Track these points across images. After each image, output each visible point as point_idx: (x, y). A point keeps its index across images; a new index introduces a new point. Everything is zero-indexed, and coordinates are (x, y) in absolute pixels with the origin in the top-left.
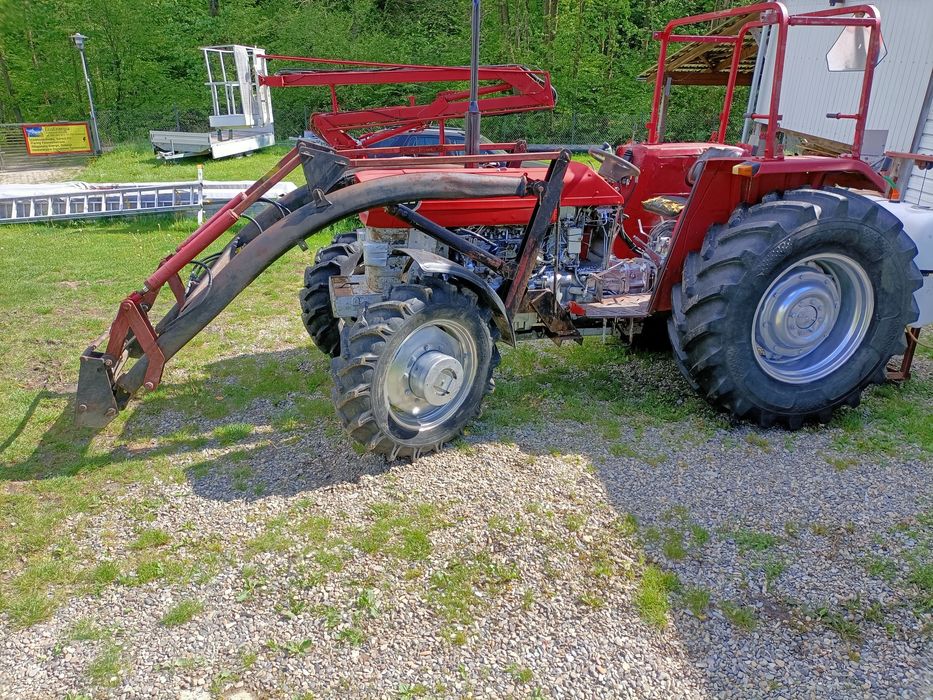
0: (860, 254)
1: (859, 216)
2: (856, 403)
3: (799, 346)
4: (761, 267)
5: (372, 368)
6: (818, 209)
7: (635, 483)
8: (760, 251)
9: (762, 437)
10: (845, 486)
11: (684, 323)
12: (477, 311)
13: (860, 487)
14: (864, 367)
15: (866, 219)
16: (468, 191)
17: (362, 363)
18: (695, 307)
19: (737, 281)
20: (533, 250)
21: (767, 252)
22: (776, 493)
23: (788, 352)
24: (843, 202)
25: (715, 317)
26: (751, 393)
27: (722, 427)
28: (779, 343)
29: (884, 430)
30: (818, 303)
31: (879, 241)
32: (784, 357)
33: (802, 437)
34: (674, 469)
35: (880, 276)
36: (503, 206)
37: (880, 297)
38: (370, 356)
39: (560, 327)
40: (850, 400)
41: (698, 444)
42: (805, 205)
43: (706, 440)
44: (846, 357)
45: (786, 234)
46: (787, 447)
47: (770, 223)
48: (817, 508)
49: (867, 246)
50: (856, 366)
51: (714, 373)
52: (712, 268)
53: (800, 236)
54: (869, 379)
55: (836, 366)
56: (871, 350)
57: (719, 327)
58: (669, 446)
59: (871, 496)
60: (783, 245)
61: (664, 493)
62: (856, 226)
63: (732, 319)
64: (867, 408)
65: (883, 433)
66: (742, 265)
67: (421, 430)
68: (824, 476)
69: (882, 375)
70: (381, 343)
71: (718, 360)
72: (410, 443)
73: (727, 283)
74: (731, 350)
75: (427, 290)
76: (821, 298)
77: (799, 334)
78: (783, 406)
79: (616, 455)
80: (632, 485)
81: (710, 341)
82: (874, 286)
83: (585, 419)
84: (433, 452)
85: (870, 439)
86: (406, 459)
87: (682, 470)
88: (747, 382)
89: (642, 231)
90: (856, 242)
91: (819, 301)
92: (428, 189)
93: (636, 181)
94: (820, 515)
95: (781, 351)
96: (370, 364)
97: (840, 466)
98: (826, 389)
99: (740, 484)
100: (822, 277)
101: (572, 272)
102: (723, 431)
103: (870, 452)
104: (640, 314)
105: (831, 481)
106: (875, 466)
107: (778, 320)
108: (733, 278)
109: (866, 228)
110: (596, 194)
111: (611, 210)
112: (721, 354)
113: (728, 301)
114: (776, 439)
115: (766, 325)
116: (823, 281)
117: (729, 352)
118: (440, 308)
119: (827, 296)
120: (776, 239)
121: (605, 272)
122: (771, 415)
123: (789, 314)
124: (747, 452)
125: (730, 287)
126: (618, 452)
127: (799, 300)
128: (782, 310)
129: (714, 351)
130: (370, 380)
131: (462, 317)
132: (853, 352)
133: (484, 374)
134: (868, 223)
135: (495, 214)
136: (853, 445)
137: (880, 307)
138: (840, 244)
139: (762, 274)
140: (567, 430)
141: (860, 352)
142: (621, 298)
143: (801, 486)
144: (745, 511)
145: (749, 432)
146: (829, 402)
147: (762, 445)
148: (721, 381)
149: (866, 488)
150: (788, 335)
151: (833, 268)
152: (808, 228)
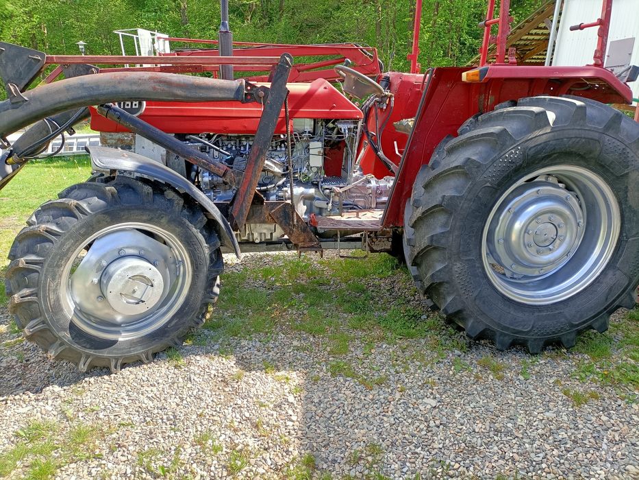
0: (603, 166)
1: (599, 123)
2: (603, 328)
3: (540, 266)
4: (487, 177)
5: (37, 271)
6: (551, 116)
7: (337, 410)
8: (485, 160)
9: (499, 361)
10: (580, 426)
11: (413, 237)
12: (184, 216)
13: (598, 428)
14: (610, 289)
15: (608, 127)
16: (179, 92)
17: (21, 265)
18: (420, 219)
19: (460, 192)
20: (258, 157)
21: (493, 161)
22: (497, 431)
23: (528, 272)
24: (580, 107)
25: (439, 230)
26: (483, 314)
27: (457, 347)
28: (517, 262)
29: (633, 358)
30: (558, 220)
31: (623, 152)
32: (525, 277)
33: (541, 362)
34: (390, 394)
35: (626, 192)
36: (234, 115)
37: (627, 215)
38: (33, 258)
39: (301, 238)
40: (596, 325)
41: (425, 365)
42: (536, 109)
43: (435, 361)
44: (591, 278)
45: (515, 141)
46: (522, 374)
47: (496, 129)
48: (542, 455)
49: (610, 157)
50: (602, 289)
51: (442, 290)
52: (436, 177)
53: (531, 144)
54: (617, 303)
55: (579, 288)
56: (618, 273)
57: (443, 241)
58: (394, 366)
59: (611, 441)
60: (513, 153)
61: (366, 425)
62: (596, 136)
63: (456, 233)
64: (620, 333)
65: (633, 362)
66: (466, 175)
67: (121, 339)
68: (558, 413)
69: (632, 299)
70: (47, 245)
71: (444, 277)
72: (105, 353)
73: (450, 193)
74: (458, 267)
75: (107, 188)
76: (560, 214)
77: (538, 252)
78: (520, 328)
79: (333, 374)
80: (333, 412)
81: (435, 255)
82: (620, 203)
83: (319, 332)
84: (138, 362)
85: (618, 368)
86: (101, 369)
87: (398, 396)
88: (477, 302)
89: (397, 152)
90: (597, 153)
91: (558, 217)
92: (135, 88)
93: (392, 105)
94: (544, 466)
95: (520, 270)
96: (32, 266)
97: (578, 400)
98: (568, 312)
99: (458, 416)
100: (563, 193)
101: (316, 185)
102: (457, 352)
103: (616, 384)
104: (376, 227)
105: (565, 418)
106: (619, 402)
107: (514, 237)
108: (456, 189)
109: (607, 138)
110: (333, 108)
111: (352, 126)
112: (447, 269)
113: (451, 214)
114: (512, 362)
115: (502, 241)
116: (564, 197)
117: (455, 268)
118: (128, 209)
119: (567, 212)
120: (504, 146)
121: (349, 187)
122: (506, 338)
123: (525, 230)
124: (477, 377)
125: (452, 198)
126: (336, 371)
127: (536, 216)
128: (518, 225)
129: (439, 267)
130: (37, 284)
131: (163, 221)
132: (598, 274)
133: (202, 282)
134: (610, 132)
135: (226, 123)
136: (598, 373)
137: (627, 226)
138: (579, 155)
139: (488, 184)
140: (295, 343)
141: (606, 274)
142: (363, 213)
143: (530, 424)
144: (452, 456)
145: (485, 354)
146: (572, 326)
147: (495, 370)
148: (449, 299)
149: (607, 430)
150: (525, 253)
151: (575, 184)
152: (541, 136)
